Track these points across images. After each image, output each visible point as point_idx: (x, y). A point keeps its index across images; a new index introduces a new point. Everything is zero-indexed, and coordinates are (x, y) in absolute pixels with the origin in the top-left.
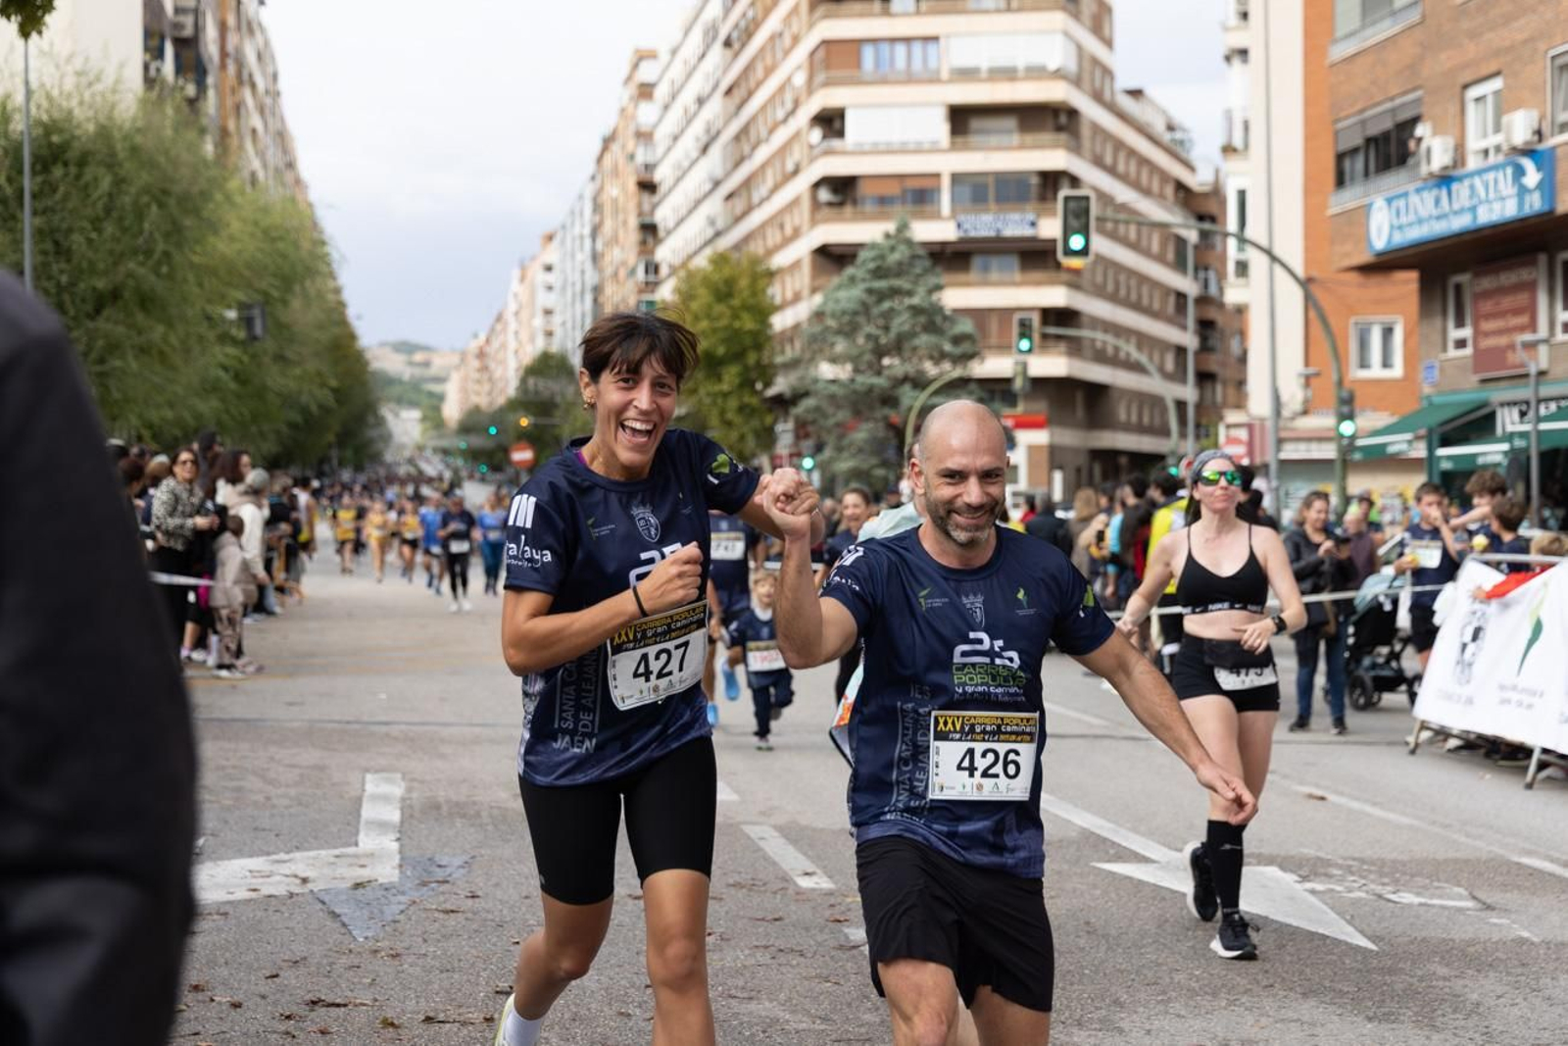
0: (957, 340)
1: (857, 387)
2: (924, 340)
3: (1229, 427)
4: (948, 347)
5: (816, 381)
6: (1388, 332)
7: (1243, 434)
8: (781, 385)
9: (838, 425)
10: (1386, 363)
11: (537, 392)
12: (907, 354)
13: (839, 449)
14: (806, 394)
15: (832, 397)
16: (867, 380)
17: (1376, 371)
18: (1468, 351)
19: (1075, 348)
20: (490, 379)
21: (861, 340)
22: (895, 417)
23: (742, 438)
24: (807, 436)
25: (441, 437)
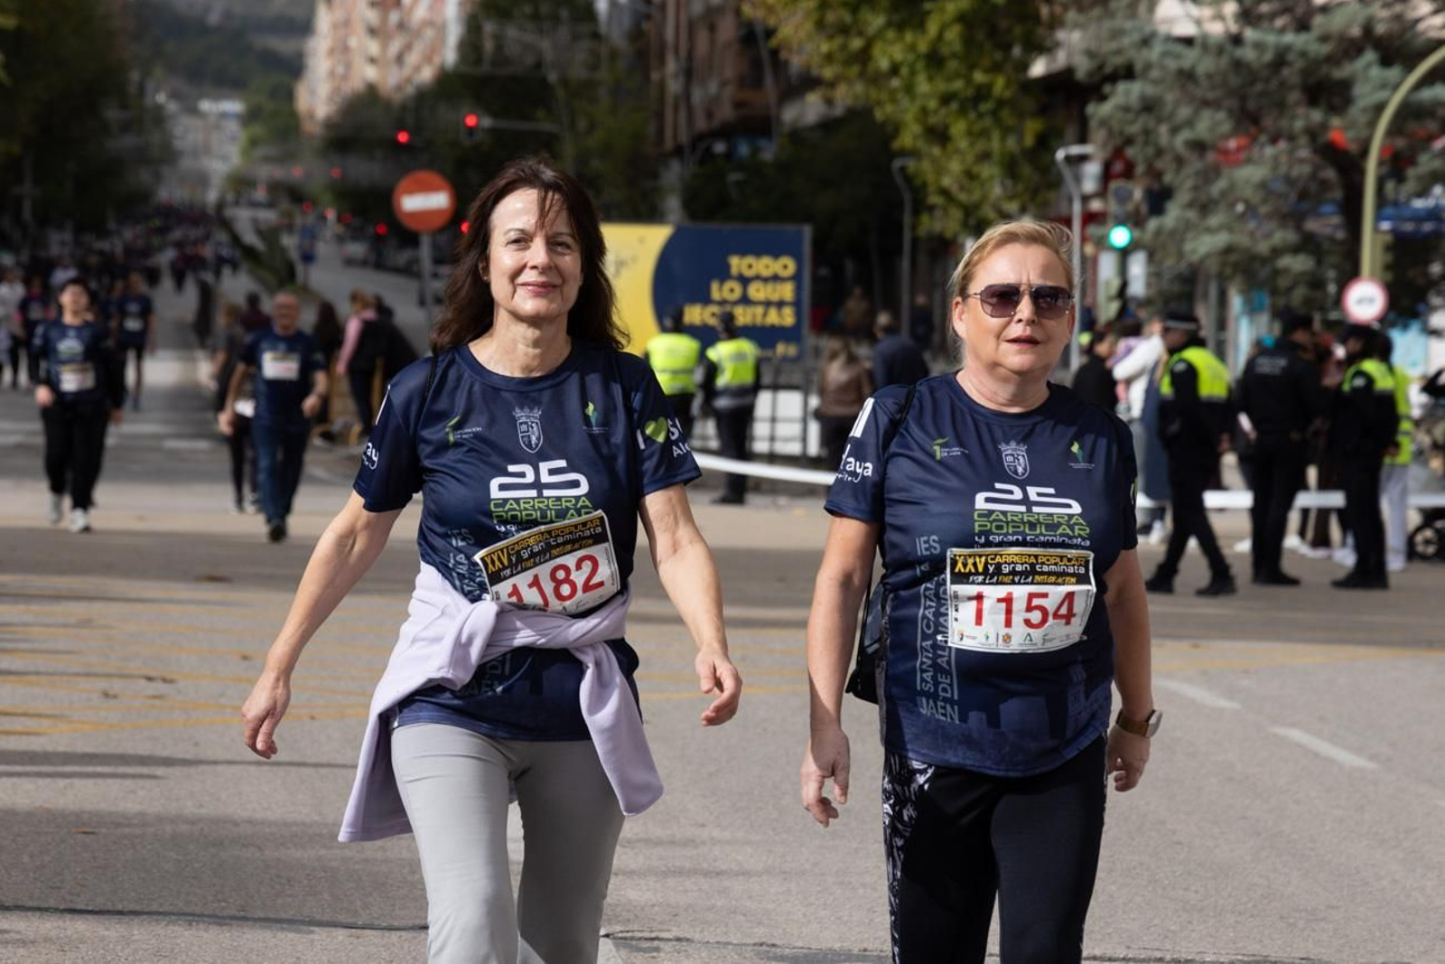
1: (1248, 54)
9: (1199, 147)
11: (500, 58)
13: (1205, 207)
14: (1128, 73)
16: (1272, 38)
20: (402, 26)
22: (1340, 131)
24: (1128, 173)
25: (286, 158)
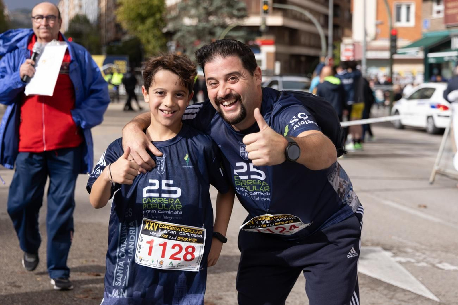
0: (239, 10)
1: (199, 28)
2: (225, 10)
3: (346, 45)
4: (235, 12)
5: (183, 25)
6: (408, 8)
7: (351, 47)
8: (170, 27)
9: (191, 42)
10: (408, 20)
12: (219, 14)
14: (178, 31)
15: (189, 32)
16: (203, 24)
17: (403, 23)
18: (442, 15)
19: (285, 13)
21: (201, 10)
23: (154, 48)
